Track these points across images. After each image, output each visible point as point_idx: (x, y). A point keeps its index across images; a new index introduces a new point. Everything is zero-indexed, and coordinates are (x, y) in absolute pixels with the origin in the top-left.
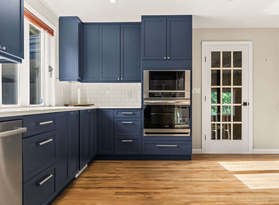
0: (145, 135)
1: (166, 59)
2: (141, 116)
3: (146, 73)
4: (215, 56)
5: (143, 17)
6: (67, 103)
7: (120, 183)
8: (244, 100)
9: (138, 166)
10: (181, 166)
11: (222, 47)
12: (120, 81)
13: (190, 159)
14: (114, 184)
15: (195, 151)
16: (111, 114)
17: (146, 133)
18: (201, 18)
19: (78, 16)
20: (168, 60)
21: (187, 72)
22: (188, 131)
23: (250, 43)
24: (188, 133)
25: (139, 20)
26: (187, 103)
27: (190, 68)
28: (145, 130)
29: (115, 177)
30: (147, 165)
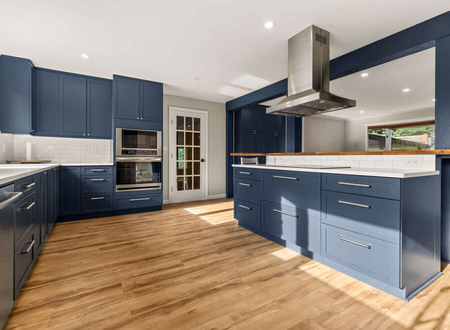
0: (117, 191)
1: (139, 120)
2: (113, 174)
3: (119, 131)
4: (180, 120)
5: (114, 76)
6: (9, 160)
7: (100, 240)
8: (202, 157)
9: (112, 222)
10: (154, 216)
11: (186, 113)
12: (86, 137)
13: (161, 209)
14: (94, 241)
15: (165, 201)
16: (77, 171)
17: (118, 189)
18: (170, 87)
19: (30, 59)
20: (141, 120)
21: (159, 133)
22: (160, 184)
23: (206, 112)
24: (159, 187)
25: (111, 78)
26: (159, 159)
27: (162, 130)
28: (118, 186)
29: (91, 235)
30: (123, 219)
